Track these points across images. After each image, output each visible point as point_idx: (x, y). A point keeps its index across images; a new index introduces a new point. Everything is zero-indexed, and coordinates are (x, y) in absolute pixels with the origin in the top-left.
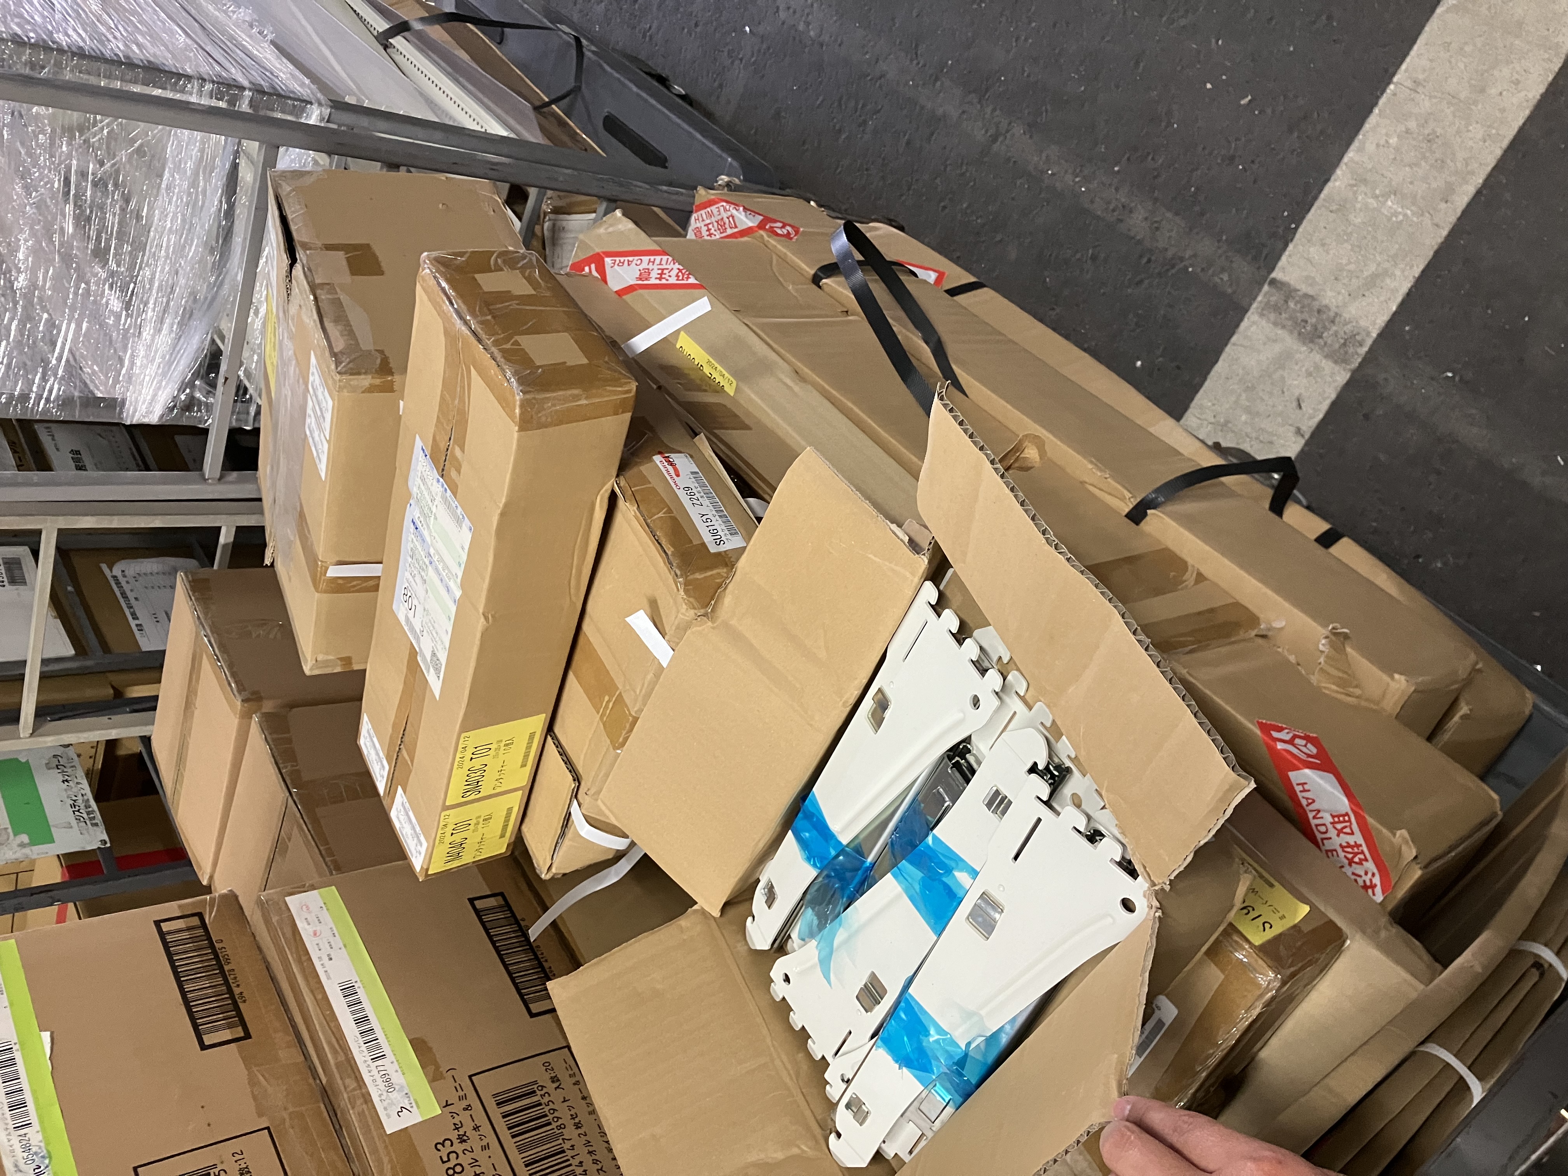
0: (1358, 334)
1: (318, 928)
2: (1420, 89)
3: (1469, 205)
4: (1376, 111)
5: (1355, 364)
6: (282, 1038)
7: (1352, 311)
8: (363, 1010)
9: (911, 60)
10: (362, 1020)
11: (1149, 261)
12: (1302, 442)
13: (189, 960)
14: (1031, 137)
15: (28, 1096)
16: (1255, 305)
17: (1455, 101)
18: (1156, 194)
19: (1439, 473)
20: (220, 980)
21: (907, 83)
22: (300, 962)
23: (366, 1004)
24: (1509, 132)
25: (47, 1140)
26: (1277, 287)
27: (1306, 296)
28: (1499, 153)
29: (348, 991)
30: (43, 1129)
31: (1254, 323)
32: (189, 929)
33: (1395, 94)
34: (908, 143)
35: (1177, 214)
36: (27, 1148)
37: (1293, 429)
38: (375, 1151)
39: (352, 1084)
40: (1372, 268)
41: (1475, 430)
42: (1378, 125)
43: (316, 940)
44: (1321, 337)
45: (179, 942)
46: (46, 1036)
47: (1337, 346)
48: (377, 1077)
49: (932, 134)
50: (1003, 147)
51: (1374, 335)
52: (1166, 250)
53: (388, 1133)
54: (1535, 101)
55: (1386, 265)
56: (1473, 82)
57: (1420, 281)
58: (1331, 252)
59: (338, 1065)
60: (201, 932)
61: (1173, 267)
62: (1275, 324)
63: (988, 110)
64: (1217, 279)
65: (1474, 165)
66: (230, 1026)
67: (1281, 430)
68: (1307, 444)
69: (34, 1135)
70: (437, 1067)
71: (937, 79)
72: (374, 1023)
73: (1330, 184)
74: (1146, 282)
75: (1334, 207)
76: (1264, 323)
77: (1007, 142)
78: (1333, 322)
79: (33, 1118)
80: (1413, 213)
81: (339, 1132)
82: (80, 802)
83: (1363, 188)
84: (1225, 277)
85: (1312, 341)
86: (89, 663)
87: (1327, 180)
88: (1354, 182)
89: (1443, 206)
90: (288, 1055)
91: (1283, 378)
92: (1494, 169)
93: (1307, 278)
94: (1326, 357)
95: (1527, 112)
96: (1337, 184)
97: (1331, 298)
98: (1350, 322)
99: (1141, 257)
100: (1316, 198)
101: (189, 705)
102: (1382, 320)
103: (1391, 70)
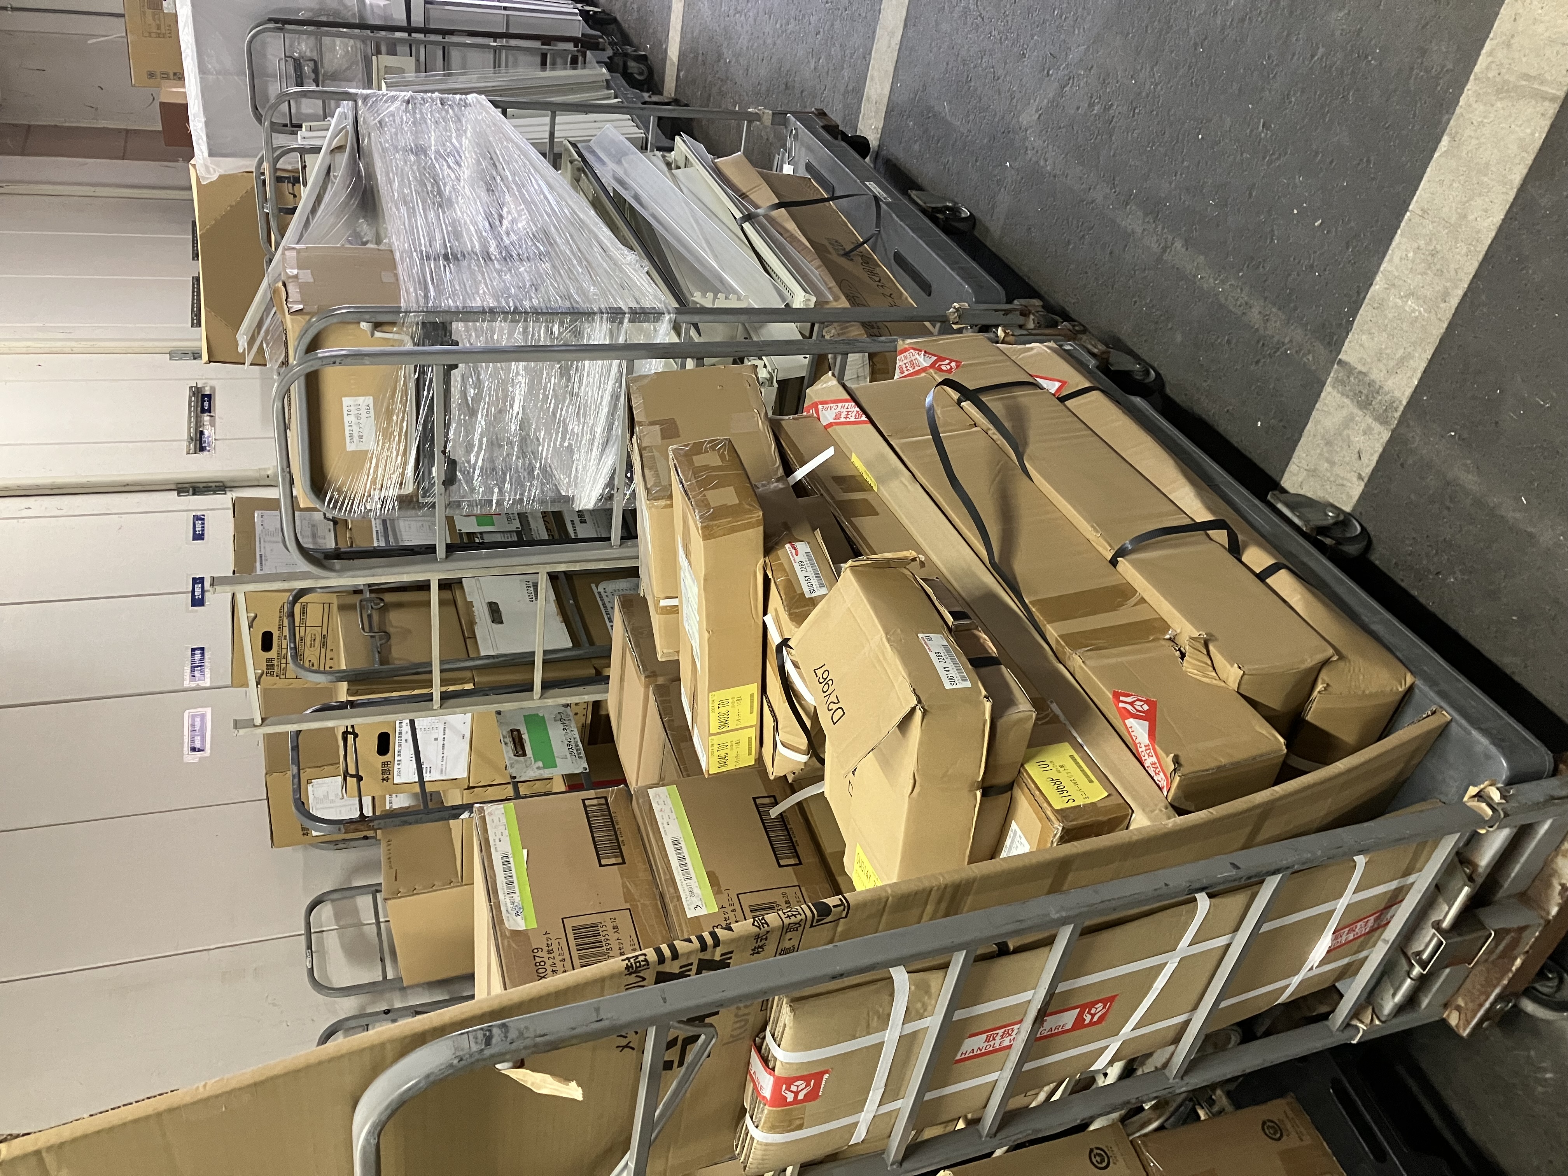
0: (1394, 402)
1: (664, 807)
2: (1426, 216)
3: (1460, 304)
4: (1399, 232)
5: (1393, 426)
6: (642, 866)
7: (1390, 384)
8: (682, 853)
9: (1111, 189)
10: (681, 858)
11: (1263, 344)
12: (1362, 484)
13: (597, 821)
14: (1187, 249)
15: (515, 879)
16: (1329, 380)
17: (1448, 225)
18: (1266, 294)
19: (1448, 508)
20: (613, 833)
21: (1108, 207)
22: (652, 825)
23: (685, 850)
24: (1483, 248)
25: (522, 900)
26: (1342, 366)
27: (1360, 372)
28: (1476, 265)
29: (676, 842)
30: (521, 895)
31: (1329, 393)
32: (599, 805)
33: (1410, 220)
34: (1111, 253)
35: (1279, 309)
36: (513, 903)
37: (1356, 475)
38: (680, 925)
39: (672, 890)
40: (1400, 352)
41: (1470, 477)
42: (1400, 243)
43: (661, 814)
44: (1371, 404)
45: (594, 811)
46: (525, 852)
47: (1381, 411)
48: (686, 888)
49: (1126, 246)
50: (1170, 258)
51: (1404, 403)
52: (1273, 337)
53: (689, 917)
54: (1498, 225)
55: (1409, 350)
56: (1459, 210)
57: (1431, 361)
58: (1376, 339)
59: (666, 880)
60: (605, 807)
61: (1278, 349)
62: (1343, 394)
63: (1159, 228)
64: (1305, 359)
65: (1461, 275)
66: (616, 857)
67: (1349, 475)
68: (1366, 486)
69: (517, 897)
70: (719, 887)
71: (1127, 204)
72: (688, 861)
73: (1372, 288)
74: (1263, 361)
75: (1376, 305)
76: (1335, 393)
77: (1172, 253)
78: (1378, 393)
79: (517, 890)
80: (1425, 310)
81: (666, 917)
82: (572, 743)
83: (1393, 290)
84: (1310, 357)
85: (1366, 408)
86: (581, 652)
87: (1371, 285)
88: (1386, 286)
89: (1442, 305)
90: (643, 875)
91: (1349, 437)
92: (1474, 277)
93: (1361, 359)
94: (1375, 419)
95: (1494, 234)
96: (1377, 287)
97: (1377, 375)
98: (1389, 393)
99: (1258, 342)
100: (1364, 298)
101: (622, 680)
102: (1409, 392)
103: (1407, 202)
